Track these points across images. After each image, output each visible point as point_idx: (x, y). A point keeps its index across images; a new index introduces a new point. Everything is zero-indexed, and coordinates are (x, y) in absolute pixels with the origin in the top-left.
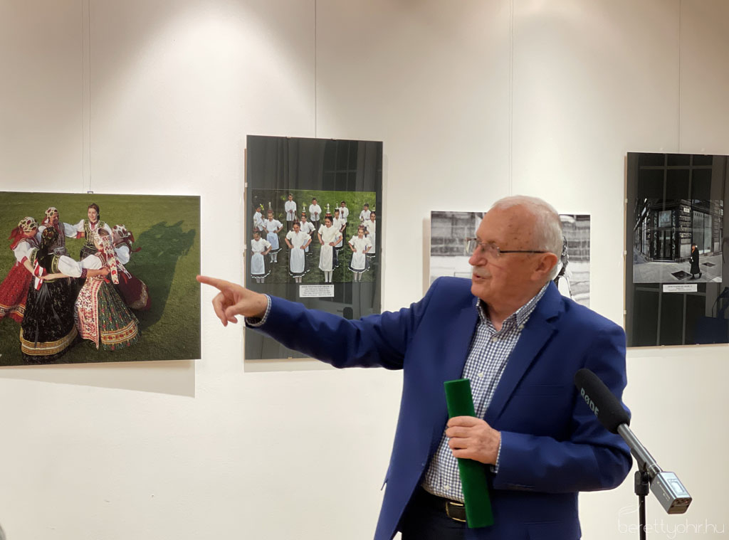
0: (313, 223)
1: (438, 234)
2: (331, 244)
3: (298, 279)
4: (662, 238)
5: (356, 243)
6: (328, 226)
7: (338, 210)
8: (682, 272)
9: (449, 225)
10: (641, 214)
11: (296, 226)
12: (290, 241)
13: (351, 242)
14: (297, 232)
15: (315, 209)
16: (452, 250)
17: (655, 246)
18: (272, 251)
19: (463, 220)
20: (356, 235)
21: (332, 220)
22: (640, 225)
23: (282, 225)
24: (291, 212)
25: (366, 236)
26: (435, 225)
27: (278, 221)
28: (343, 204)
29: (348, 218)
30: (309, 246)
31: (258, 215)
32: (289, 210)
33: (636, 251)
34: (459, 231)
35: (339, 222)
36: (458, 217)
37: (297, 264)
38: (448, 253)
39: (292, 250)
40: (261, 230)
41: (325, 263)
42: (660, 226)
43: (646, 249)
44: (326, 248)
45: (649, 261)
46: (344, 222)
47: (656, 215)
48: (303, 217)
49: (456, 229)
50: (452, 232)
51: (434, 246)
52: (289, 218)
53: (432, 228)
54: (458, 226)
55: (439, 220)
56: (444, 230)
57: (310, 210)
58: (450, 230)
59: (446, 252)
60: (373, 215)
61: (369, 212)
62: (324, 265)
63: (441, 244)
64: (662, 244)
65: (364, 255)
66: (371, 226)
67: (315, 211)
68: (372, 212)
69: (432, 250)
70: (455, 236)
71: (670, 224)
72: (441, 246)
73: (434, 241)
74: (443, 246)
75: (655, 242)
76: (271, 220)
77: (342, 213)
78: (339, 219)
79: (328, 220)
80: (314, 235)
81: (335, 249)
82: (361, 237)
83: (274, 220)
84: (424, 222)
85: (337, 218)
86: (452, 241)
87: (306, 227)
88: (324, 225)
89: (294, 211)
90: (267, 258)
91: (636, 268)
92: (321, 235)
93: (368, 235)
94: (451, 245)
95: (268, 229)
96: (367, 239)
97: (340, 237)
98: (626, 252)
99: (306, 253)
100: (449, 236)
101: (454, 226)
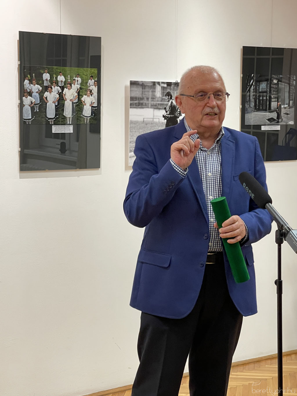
0: (60, 87)
1: (134, 95)
2: (71, 100)
3: (51, 122)
4: (261, 98)
5: (86, 100)
6: (69, 89)
7: (75, 79)
8: (272, 118)
9: (140, 89)
10: (250, 84)
11: (50, 89)
12: (46, 98)
13: (83, 99)
14: (50, 92)
15: (61, 78)
16: (142, 104)
17: (257, 103)
18: (35, 104)
19: (148, 86)
20: (86, 95)
21: (71, 86)
22: (249, 90)
23: (41, 88)
24: (47, 80)
25: (91, 96)
26: (133, 89)
27: (39, 86)
28: (78, 75)
29: (81, 84)
30: (58, 101)
31: (26, 82)
32: (45, 79)
33: (247, 106)
34: (146, 93)
35: (76, 87)
36: (146, 84)
37: (51, 113)
38: (140, 107)
39: (48, 104)
40: (29, 91)
41: (67, 112)
42: (260, 91)
43: (253, 104)
44: (68, 102)
45: (254, 111)
46: (79, 86)
47: (258, 84)
48: (54, 84)
49: (145, 92)
50: (142, 94)
51: (132, 102)
52: (45, 84)
53: (131, 91)
54: (146, 90)
55: (135, 86)
56: (138, 92)
57: (58, 79)
58: (141, 92)
59: (139, 106)
60: (96, 83)
61: (93, 81)
62: (67, 113)
63: (136, 101)
64: (261, 101)
65: (91, 107)
66: (95, 89)
67: (61, 79)
68: (95, 81)
69: (131, 104)
70: (144, 96)
71: (266, 90)
72: (135, 102)
73: (132, 99)
74: (137, 102)
75: (257, 100)
76: (34, 85)
77: (78, 81)
78: (76, 85)
79: (69, 85)
80: (61, 94)
81: (73, 103)
82: (88, 96)
83: (36, 85)
84: (126, 87)
85: (74, 84)
86: (142, 99)
87: (56, 89)
88: (67, 88)
89: (48, 80)
90: (32, 109)
91: (247, 116)
92: (65, 95)
93: (92, 95)
94: (141, 102)
95: (33, 90)
96: (92, 97)
97: (76, 96)
98: (241, 106)
99: (56, 106)
100: (141, 96)
101: (144, 90)
